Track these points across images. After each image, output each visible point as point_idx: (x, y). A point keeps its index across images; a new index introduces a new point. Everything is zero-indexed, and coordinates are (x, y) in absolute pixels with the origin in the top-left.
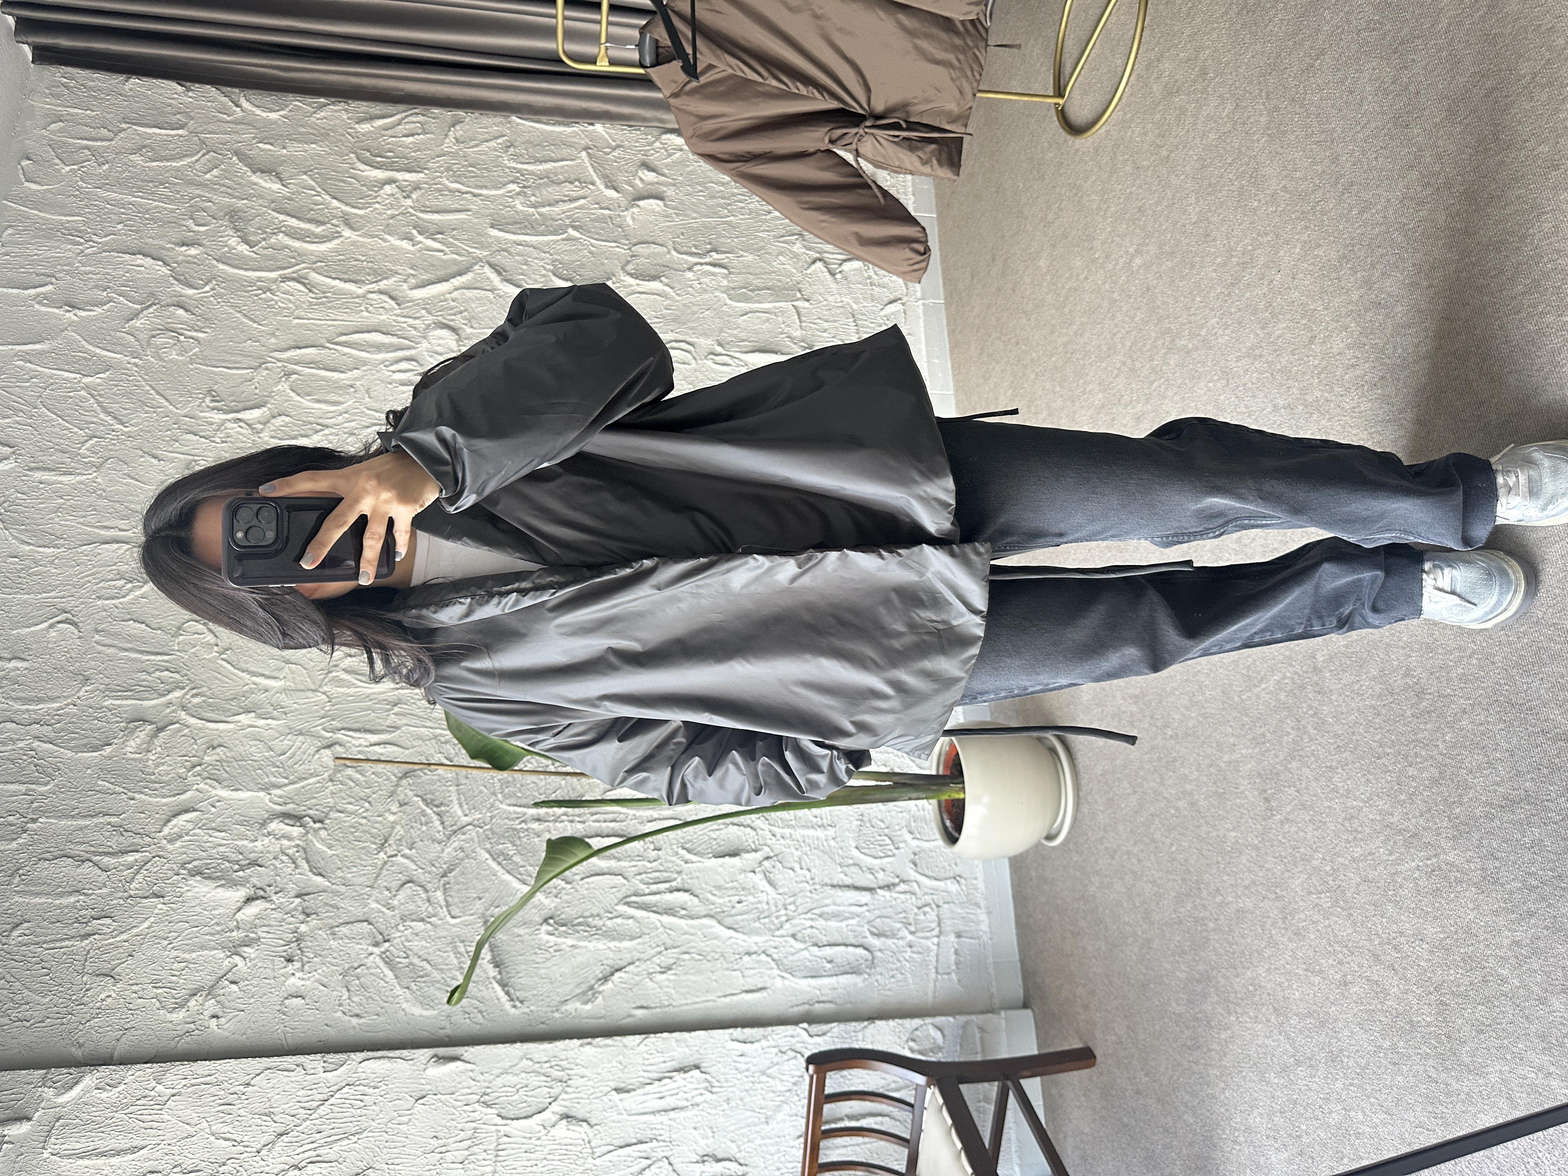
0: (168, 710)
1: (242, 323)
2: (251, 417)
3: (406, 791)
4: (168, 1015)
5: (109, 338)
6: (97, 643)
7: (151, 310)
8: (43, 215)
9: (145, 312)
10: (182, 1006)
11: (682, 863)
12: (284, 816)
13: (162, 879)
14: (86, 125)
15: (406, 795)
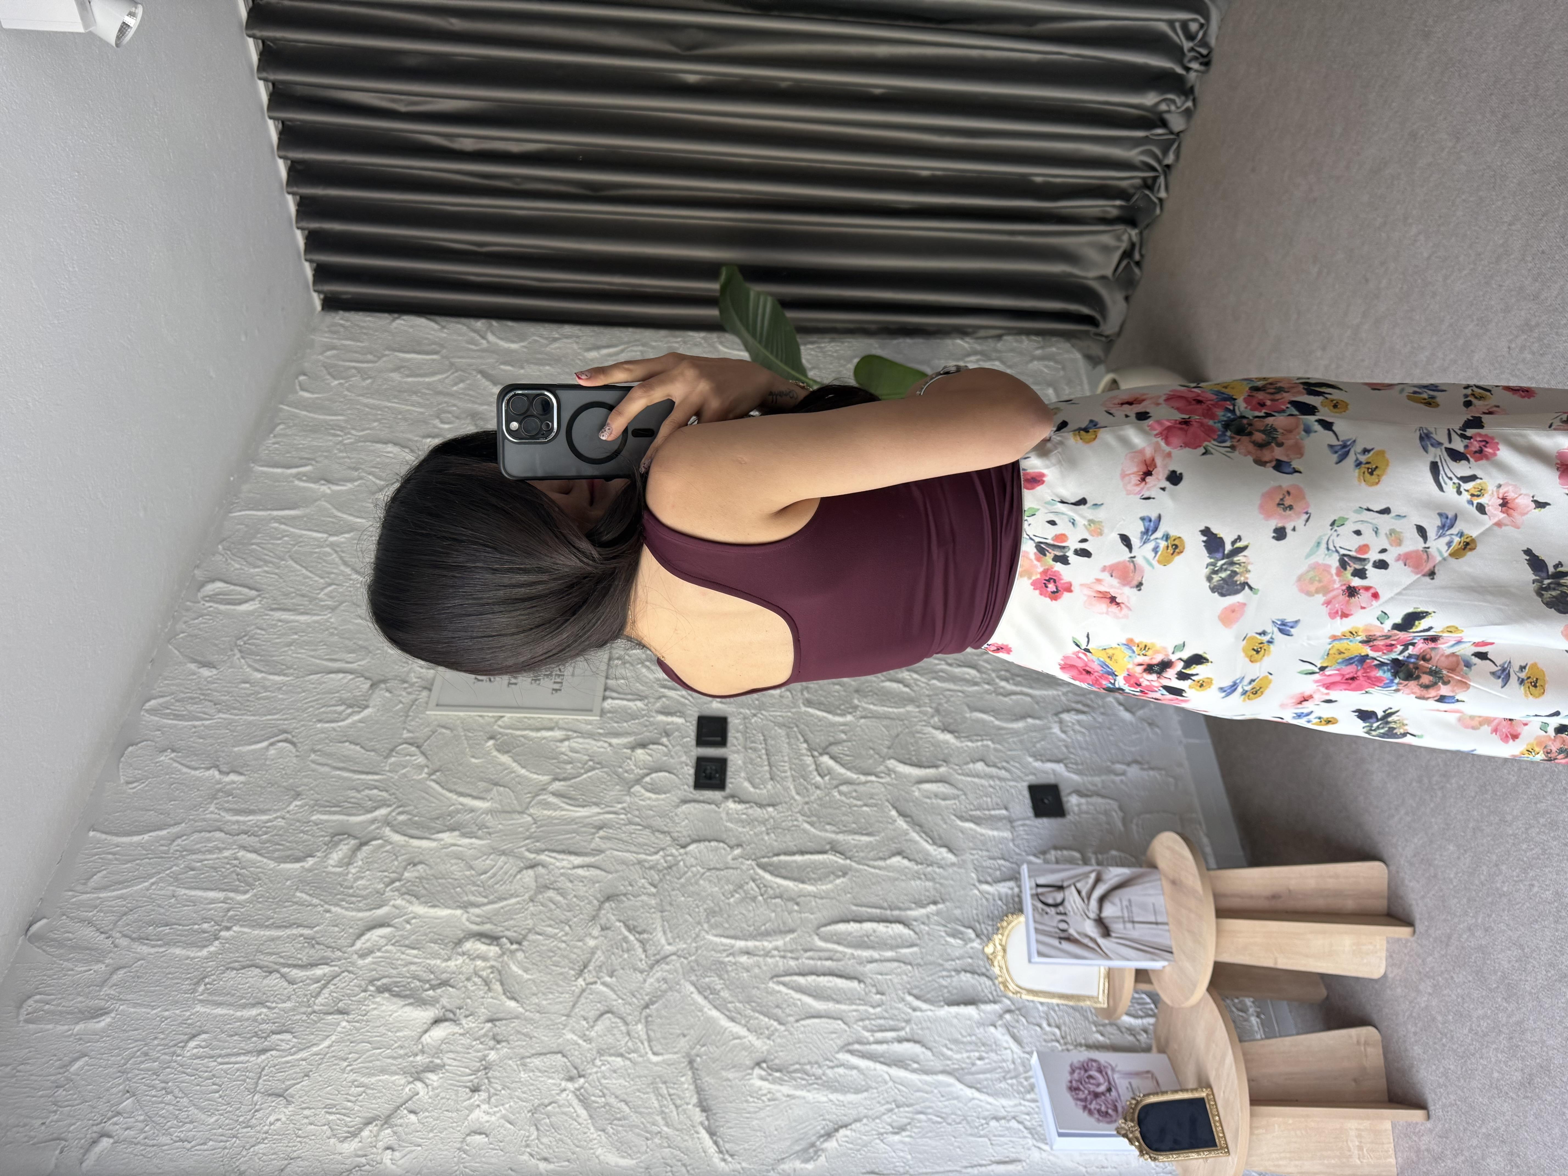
0: (373, 827)
3: (608, 914)
4: (339, 1145)
6: (313, 762)
8: (312, 415)
10: (354, 1135)
11: (910, 1011)
12: (481, 936)
13: (349, 996)
14: (356, 352)
15: (608, 919)
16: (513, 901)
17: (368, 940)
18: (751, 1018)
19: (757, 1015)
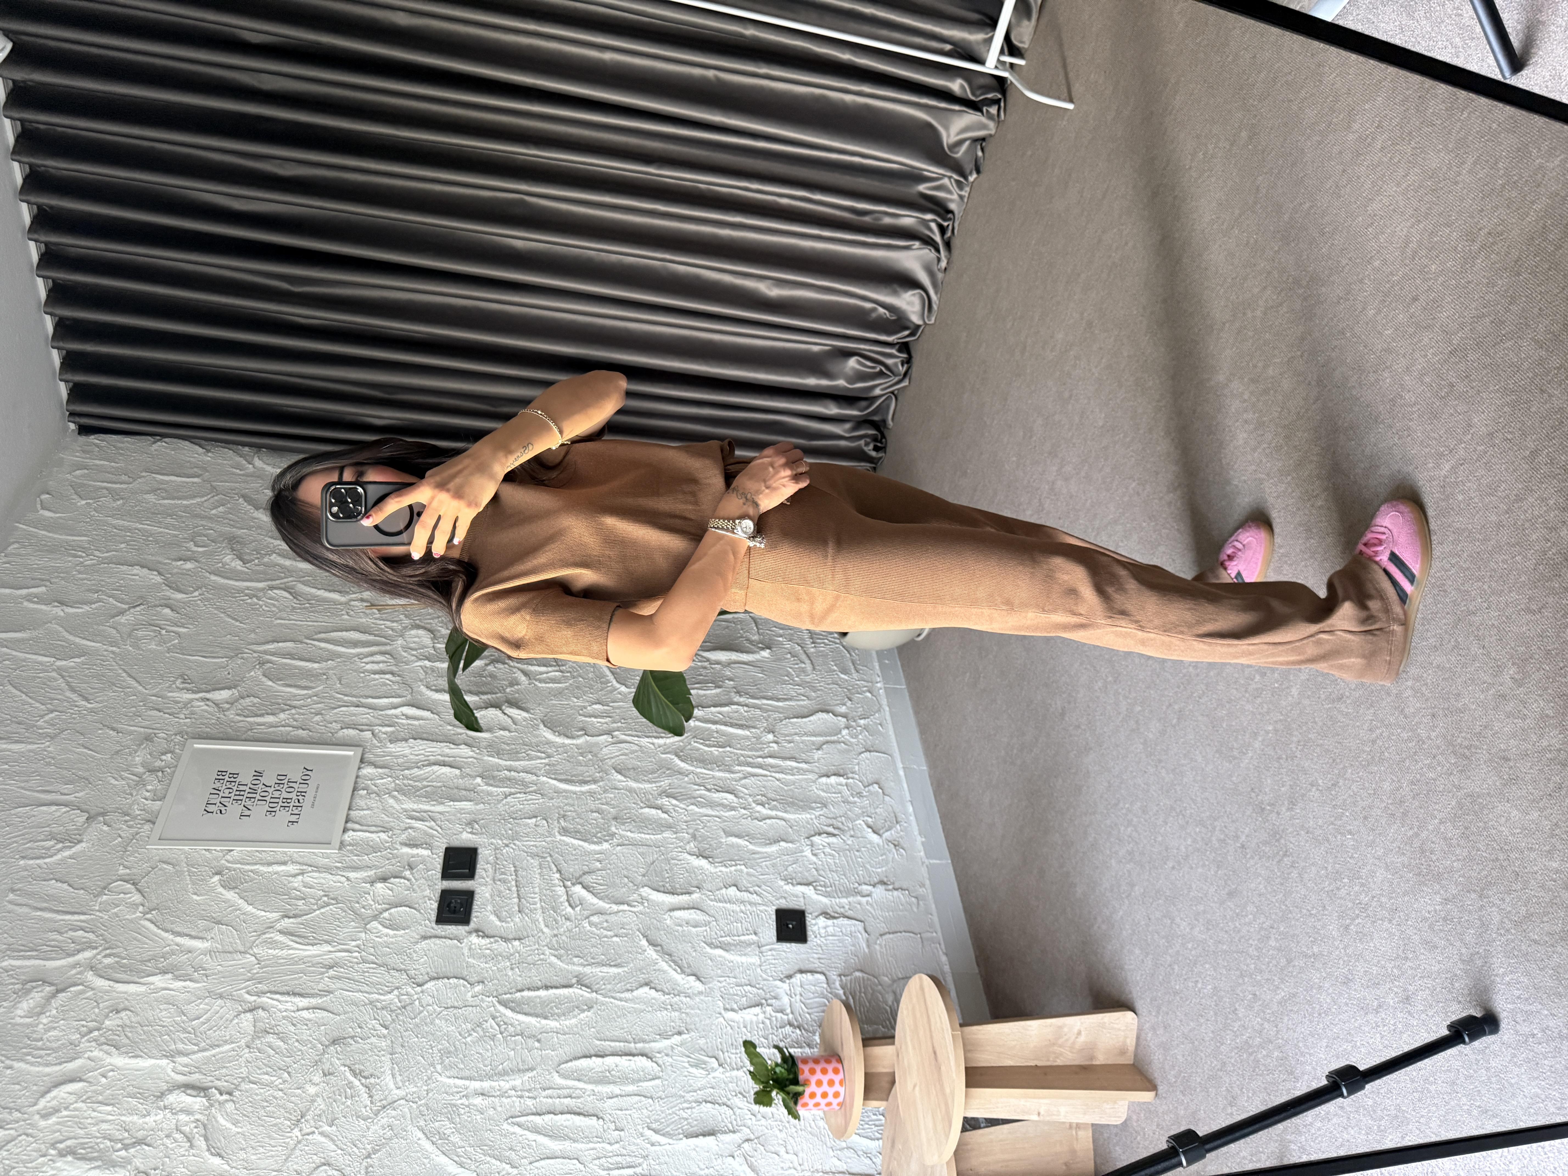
0: (74, 972)
1: (224, 622)
2: (219, 697)
3: (333, 1058)
5: (91, 630)
6: (10, 902)
7: (138, 609)
8: (51, 535)
9: (132, 610)
11: (649, 1146)
12: (187, 1087)
13: (24, 1162)
14: (108, 473)
15: (331, 1064)
16: (227, 1047)
17: (55, 1098)
18: (482, 1162)
19: (488, 1159)
